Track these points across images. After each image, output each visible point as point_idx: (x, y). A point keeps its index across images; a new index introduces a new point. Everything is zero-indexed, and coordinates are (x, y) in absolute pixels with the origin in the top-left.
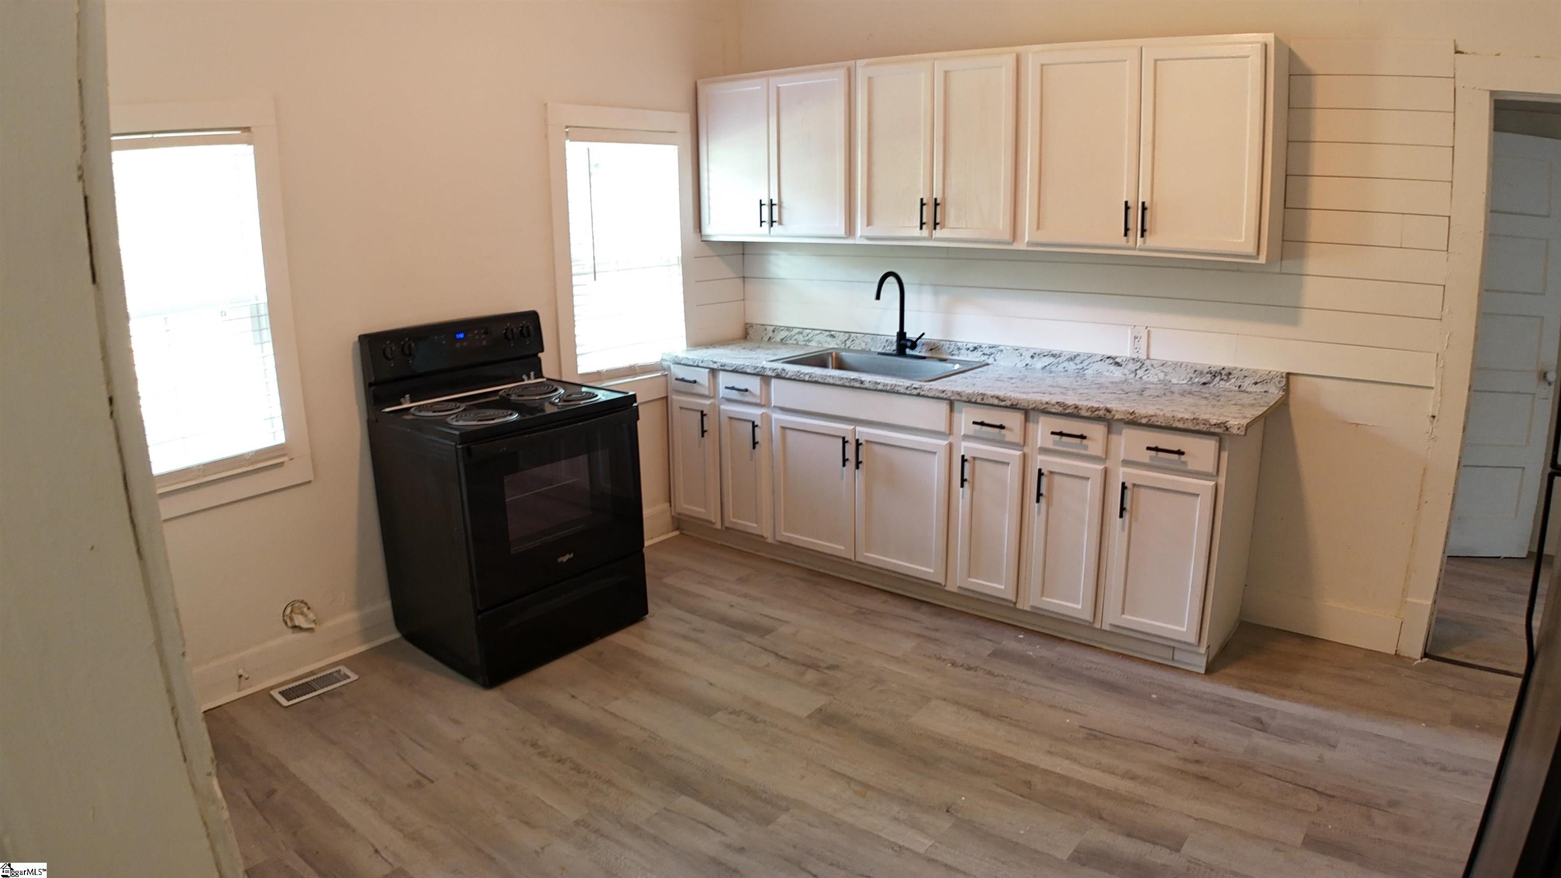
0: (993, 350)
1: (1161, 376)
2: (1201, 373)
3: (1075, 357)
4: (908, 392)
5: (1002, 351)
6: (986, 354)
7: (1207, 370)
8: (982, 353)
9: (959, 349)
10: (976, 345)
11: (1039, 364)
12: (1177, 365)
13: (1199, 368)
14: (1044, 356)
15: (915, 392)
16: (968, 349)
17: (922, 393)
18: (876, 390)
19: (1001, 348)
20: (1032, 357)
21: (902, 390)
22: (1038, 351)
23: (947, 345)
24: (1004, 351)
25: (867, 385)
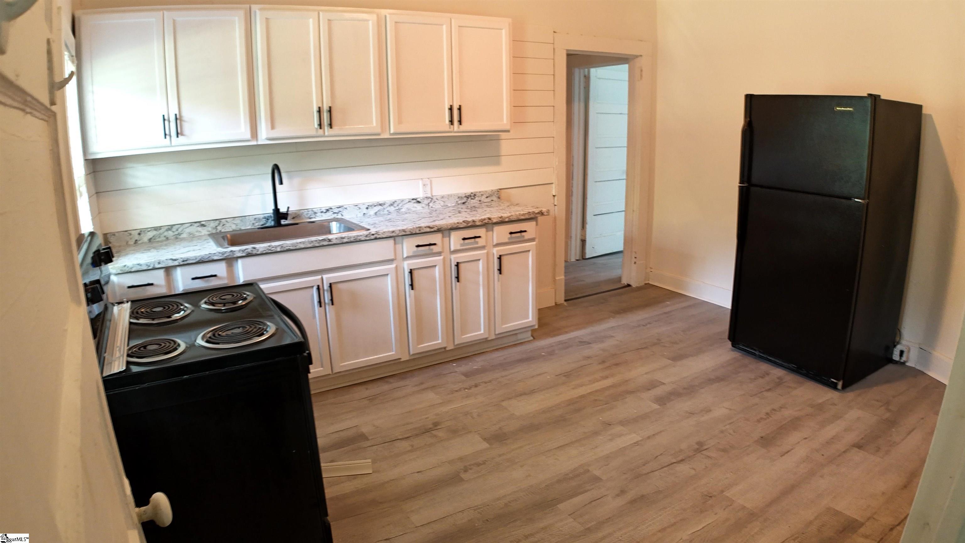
0: (340, 209)
1: (442, 203)
2: (462, 198)
3: (394, 203)
4: (368, 238)
5: (346, 208)
6: (335, 213)
7: (464, 196)
8: (332, 212)
9: (315, 213)
10: (327, 208)
11: (372, 212)
12: (449, 196)
13: (460, 195)
14: (375, 206)
15: (373, 237)
16: (322, 212)
17: (378, 236)
18: (343, 243)
19: (345, 207)
20: (367, 208)
21: (363, 238)
22: (371, 204)
23: (305, 212)
24: (348, 208)
25: (334, 242)
